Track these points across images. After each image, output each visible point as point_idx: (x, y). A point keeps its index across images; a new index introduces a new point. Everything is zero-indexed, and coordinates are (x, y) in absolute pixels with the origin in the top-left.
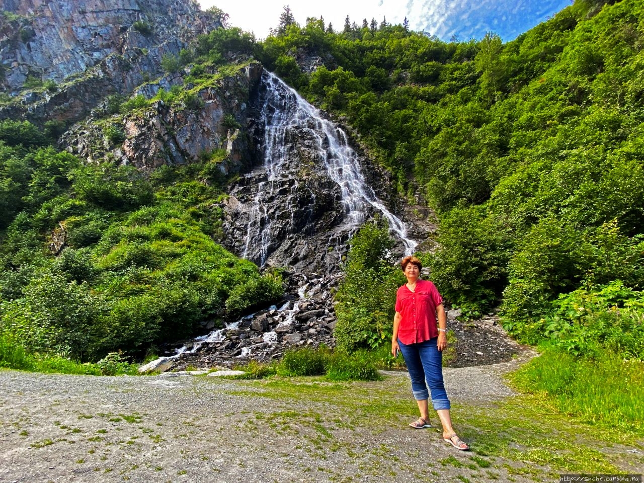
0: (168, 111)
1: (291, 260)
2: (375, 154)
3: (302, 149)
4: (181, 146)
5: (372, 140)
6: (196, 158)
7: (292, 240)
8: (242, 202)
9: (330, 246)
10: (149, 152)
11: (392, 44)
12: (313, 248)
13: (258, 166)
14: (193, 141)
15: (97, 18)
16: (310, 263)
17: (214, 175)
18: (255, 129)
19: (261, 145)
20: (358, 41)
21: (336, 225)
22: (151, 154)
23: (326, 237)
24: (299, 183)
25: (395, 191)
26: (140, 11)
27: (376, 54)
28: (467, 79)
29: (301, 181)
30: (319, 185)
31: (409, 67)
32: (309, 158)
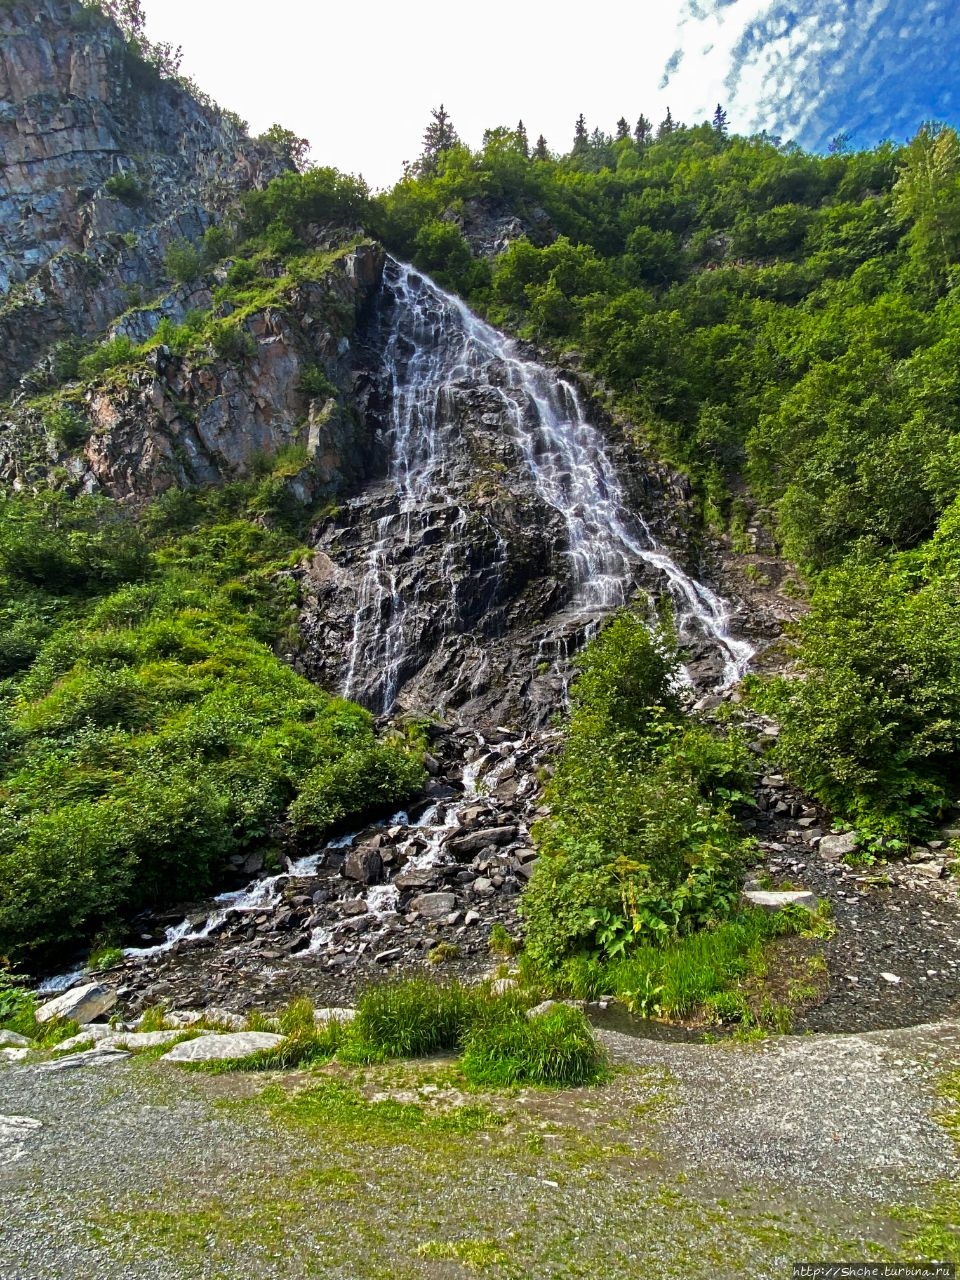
0: (179, 369)
1: (452, 695)
2: (649, 436)
3: (477, 434)
4: (208, 444)
5: (640, 403)
6: (242, 469)
7: (453, 649)
8: (341, 565)
9: (541, 661)
10: (140, 462)
11: (689, 171)
12: (502, 667)
13: (377, 479)
14: (234, 432)
15: (31, 174)
16: (494, 703)
17: (280, 506)
18: (371, 394)
19: (385, 430)
20: (605, 171)
21: (555, 610)
22: (144, 466)
23: (533, 640)
24: (468, 514)
25: (700, 522)
26: (120, 153)
27: (651, 200)
28: (873, 241)
29: (472, 509)
30: (515, 516)
31: (731, 223)
32: (492, 453)
